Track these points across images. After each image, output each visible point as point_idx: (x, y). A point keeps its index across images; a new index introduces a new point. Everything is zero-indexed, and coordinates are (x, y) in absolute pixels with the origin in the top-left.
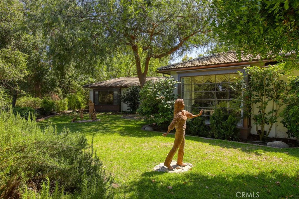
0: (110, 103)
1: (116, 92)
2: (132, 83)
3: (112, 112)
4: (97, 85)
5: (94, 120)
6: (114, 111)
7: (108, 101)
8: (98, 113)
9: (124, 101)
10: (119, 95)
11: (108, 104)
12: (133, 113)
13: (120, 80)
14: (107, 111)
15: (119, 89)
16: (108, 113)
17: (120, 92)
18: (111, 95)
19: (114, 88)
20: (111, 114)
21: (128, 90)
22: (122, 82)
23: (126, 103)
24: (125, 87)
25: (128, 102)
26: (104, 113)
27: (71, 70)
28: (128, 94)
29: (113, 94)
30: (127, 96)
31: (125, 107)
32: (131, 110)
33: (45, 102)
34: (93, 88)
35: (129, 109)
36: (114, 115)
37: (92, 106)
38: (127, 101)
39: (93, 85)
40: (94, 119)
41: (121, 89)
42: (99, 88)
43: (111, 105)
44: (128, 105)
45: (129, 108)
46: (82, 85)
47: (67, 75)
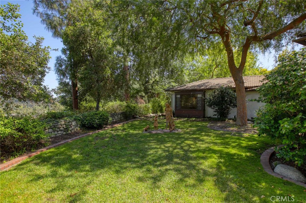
0: (193, 107)
1: (199, 96)
2: (218, 84)
3: (195, 118)
4: (179, 89)
5: (172, 130)
6: (197, 117)
7: (190, 105)
8: (180, 118)
9: (210, 106)
10: (204, 98)
11: (191, 108)
12: (222, 121)
13: (204, 82)
14: (189, 117)
15: (203, 91)
16: (191, 119)
17: (204, 95)
18: (194, 99)
19: (197, 90)
20: (194, 120)
21: (214, 92)
22: (207, 84)
23: (213, 107)
24: (210, 89)
25: (215, 106)
26: (186, 119)
27: (154, 75)
28: (215, 97)
29: (196, 98)
30: (213, 99)
31: (211, 112)
32: (219, 117)
33: (128, 106)
34: (176, 92)
35: (215, 115)
36: (198, 121)
37: (169, 111)
38: (213, 105)
39: (175, 89)
40: (172, 128)
41: (205, 92)
42: (182, 91)
43: (193, 110)
44: (215, 110)
45: (216, 113)
46: (164, 89)
47: (151, 80)
